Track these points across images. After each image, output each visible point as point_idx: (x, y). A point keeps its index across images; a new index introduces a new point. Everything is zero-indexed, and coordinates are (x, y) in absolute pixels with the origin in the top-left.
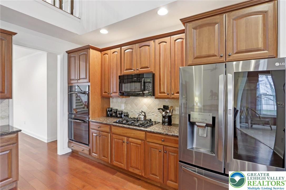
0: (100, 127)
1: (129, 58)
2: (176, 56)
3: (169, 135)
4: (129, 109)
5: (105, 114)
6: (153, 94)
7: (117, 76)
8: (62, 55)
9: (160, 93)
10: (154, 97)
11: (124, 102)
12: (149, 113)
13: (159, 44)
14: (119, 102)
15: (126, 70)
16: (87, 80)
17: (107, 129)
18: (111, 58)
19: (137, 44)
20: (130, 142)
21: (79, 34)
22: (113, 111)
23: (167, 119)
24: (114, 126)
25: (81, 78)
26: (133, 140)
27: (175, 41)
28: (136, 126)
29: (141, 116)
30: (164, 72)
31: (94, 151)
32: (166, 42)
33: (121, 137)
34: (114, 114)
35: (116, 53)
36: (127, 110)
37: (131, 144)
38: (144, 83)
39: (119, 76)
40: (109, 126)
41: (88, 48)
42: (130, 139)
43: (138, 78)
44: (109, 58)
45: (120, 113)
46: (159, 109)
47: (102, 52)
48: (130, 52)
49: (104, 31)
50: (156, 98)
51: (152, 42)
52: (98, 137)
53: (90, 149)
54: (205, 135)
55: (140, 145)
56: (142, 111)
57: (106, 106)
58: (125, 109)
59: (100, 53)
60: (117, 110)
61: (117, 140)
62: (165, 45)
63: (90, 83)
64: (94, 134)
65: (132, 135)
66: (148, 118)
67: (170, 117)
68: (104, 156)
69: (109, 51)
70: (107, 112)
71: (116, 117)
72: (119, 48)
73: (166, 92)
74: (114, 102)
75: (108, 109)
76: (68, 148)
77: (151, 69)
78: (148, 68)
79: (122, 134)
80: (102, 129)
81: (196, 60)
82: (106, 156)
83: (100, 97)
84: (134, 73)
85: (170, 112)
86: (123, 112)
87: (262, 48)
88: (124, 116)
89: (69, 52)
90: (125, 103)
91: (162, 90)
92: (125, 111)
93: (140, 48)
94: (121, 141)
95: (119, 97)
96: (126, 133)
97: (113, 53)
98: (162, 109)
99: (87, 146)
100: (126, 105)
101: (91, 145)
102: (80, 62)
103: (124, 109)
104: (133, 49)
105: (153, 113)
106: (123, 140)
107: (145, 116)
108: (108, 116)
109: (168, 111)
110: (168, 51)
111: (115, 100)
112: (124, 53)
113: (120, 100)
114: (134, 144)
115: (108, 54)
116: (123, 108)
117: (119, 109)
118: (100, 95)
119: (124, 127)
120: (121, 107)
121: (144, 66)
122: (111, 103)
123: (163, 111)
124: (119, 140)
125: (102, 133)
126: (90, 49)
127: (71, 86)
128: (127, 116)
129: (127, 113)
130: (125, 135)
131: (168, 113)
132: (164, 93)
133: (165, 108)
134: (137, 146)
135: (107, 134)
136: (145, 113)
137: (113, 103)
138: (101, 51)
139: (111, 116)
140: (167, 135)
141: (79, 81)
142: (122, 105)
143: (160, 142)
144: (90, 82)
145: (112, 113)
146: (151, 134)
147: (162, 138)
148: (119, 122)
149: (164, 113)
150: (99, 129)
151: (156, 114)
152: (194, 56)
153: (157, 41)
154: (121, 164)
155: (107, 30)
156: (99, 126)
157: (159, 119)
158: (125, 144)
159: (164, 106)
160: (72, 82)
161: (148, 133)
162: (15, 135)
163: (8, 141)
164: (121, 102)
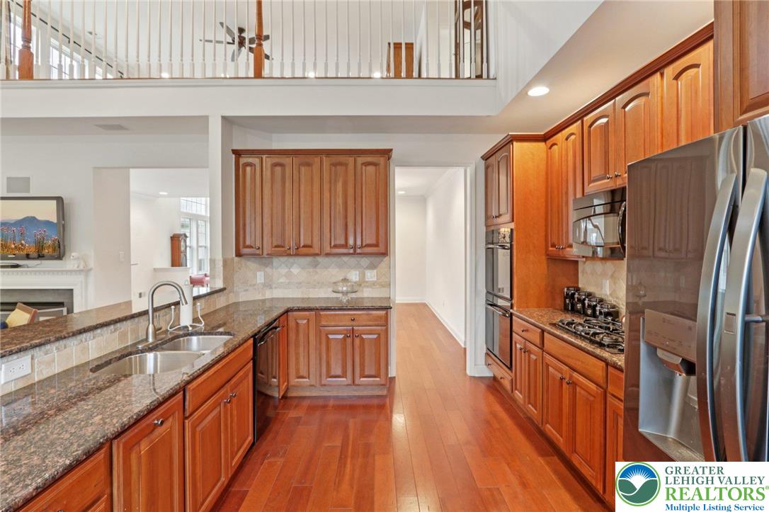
0: (527, 331)
1: (599, 145)
4: (620, 295)
5: (559, 302)
8: (473, 166)
11: (610, 274)
14: (599, 273)
15: (594, 181)
16: (509, 217)
17: (537, 338)
18: (564, 153)
19: (617, 100)
20: (575, 383)
22: (576, 296)
25: (501, 212)
26: (581, 379)
34: (579, 306)
35: (573, 137)
36: (617, 298)
37: (578, 388)
42: (575, 375)
47: (547, 142)
48: (600, 126)
49: (537, 91)
51: (655, 78)
52: (523, 353)
53: (512, 379)
55: (594, 397)
57: (564, 284)
58: (611, 294)
59: (544, 143)
60: (588, 294)
61: (553, 371)
63: (513, 223)
64: (517, 345)
65: (579, 366)
69: (559, 135)
70: (565, 299)
71: (584, 313)
72: (579, 122)
74: (587, 273)
76: (485, 367)
79: (561, 358)
80: (528, 335)
83: (544, 258)
84: (610, 188)
90: (612, 276)
92: (609, 299)
93: (625, 107)
94: (559, 375)
96: (568, 357)
97: (567, 139)
99: (509, 372)
100: (615, 283)
101: (513, 369)
102: (500, 176)
103: (608, 293)
104: (607, 117)
106: (562, 374)
108: (566, 307)
111: (588, 267)
112: (589, 133)
113: (599, 266)
114: (582, 392)
115: (557, 145)
117: (599, 293)
119: (563, 339)
120: (602, 288)
122: (580, 275)
124: (556, 372)
126: (512, 144)
127: (493, 231)
129: (617, 307)
130: (566, 360)
134: (588, 400)
135: (536, 350)
137: (585, 275)
138: (545, 138)
139: (573, 309)
142: (604, 281)
144: (513, 221)
150: (524, 334)
153: (671, 70)
154: (558, 436)
155: (547, 87)
156: (524, 326)
160: (489, 221)
161: (611, 369)
162: (383, 313)
163: (376, 320)
164: (604, 274)
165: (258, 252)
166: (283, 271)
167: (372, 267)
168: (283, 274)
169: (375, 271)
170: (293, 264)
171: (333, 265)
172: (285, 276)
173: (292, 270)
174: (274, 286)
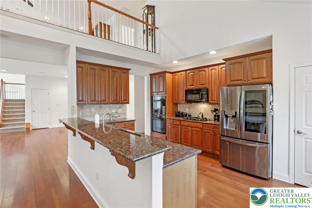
1: (191, 78)
2: (222, 78)
3: (217, 125)
4: (191, 111)
6: (207, 101)
7: (183, 90)
8: (147, 77)
9: (212, 101)
10: (208, 103)
11: (188, 107)
12: (205, 114)
13: (211, 70)
15: (190, 86)
16: (165, 93)
17: (178, 123)
18: (180, 78)
19: (197, 70)
20: (193, 130)
21: (159, 64)
22: (180, 113)
23: (217, 117)
24: (182, 120)
25: (160, 91)
26: (195, 129)
27: (221, 68)
28: (196, 121)
29: (200, 116)
30: (214, 88)
31: (169, 137)
32: (216, 69)
33: (187, 127)
35: (183, 75)
37: (194, 131)
38: (202, 94)
39: (185, 90)
40: (179, 121)
41: (165, 72)
42: (193, 128)
43: (198, 91)
44: (178, 78)
45: (185, 114)
46: (211, 111)
47: (173, 74)
48: (192, 74)
49: (175, 62)
50: (210, 104)
51: (207, 69)
52: (172, 128)
54: (233, 122)
55: (199, 131)
56: (200, 112)
57: (175, 110)
59: (171, 74)
60: (183, 112)
61: (185, 129)
62: (215, 71)
64: (169, 127)
65: (194, 126)
66: (204, 117)
67: (219, 116)
68: (176, 140)
69: (178, 73)
70: (176, 114)
71: (183, 117)
72: (185, 72)
73: (216, 100)
75: (177, 112)
77: (206, 86)
78: (204, 85)
79: (188, 126)
80: (175, 123)
81: (231, 82)
82: (177, 140)
83: (172, 104)
84: (195, 88)
85: (219, 113)
86: (187, 113)
87: (266, 77)
88: (188, 116)
89: (151, 75)
91: (213, 99)
92: (188, 113)
93: (199, 72)
94: (187, 130)
95: (185, 103)
96: (191, 125)
97: (181, 75)
98: (213, 111)
99: (164, 135)
100: (189, 109)
101: (167, 133)
102: (160, 81)
104: (194, 73)
105: (208, 114)
106: (188, 129)
107: (202, 115)
108: (176, 116)
109: (217, 112)
110: (217, 75)
111: (181, 106)
112: (188, 75)
113: (185, 105)
114: (195, 131)
115: (177, 75)
116: (187, 111)
118: (172, 102)
119: (189, 121)
120: (186, 110)
121: (201, 84)
122: (178, 108)
123: (214, 112)
124: (186, 130)
125: (175, 125)
126: (167, 73)
128: (190, 116)
129: (190, 114)
130: (190, 126)
131: (217, 113)
132: (215, 101)
133: (216, 110)
134: (197, 132)
135: (178, 126)
136: (202, 114)
137: (180, 108)
138: (172, 73)
139: (179, 116)
140: (215, 124)
141: (158, 93)
143: (211, 129)
145: (180, 114)
146: (206, 124)
147: (212, 126)
148: (186, 119)
149: (214, 113)
150: (173, 123)
151: (210, 115)
152: (230, 80)
153: (210, 68)
154: (187, 144)
155: (178, 61)
156: (173, 121)
157: (212, 118)
158: (190, 132)
159: (215, 109)
160: (154, 94)
161: (204, 124)
162: (133, 122)
163: (132, 125)
164: (186, 107)
165: (85, 103)
166: (88, 110)
167: (120, 108)
168: (88, 111)
169: (121, 109)
170: (92, 108)
171: (107, 107)
172: (89, 112)
173: (91, 110)
174: (84, 117)
